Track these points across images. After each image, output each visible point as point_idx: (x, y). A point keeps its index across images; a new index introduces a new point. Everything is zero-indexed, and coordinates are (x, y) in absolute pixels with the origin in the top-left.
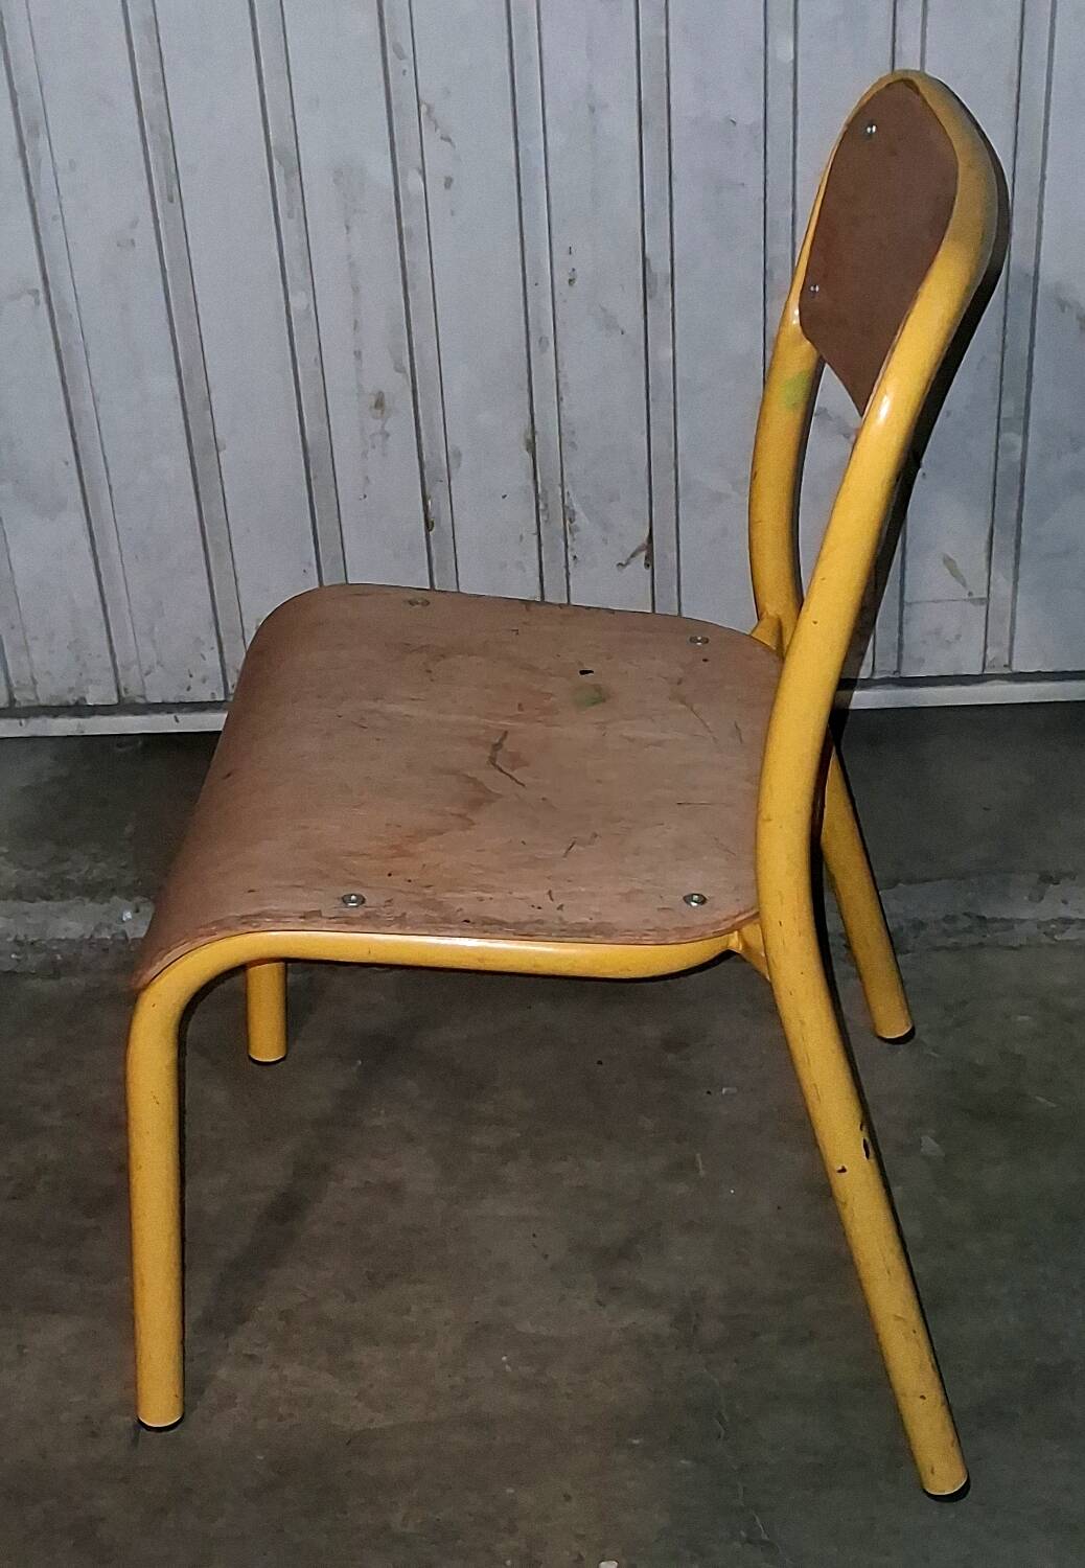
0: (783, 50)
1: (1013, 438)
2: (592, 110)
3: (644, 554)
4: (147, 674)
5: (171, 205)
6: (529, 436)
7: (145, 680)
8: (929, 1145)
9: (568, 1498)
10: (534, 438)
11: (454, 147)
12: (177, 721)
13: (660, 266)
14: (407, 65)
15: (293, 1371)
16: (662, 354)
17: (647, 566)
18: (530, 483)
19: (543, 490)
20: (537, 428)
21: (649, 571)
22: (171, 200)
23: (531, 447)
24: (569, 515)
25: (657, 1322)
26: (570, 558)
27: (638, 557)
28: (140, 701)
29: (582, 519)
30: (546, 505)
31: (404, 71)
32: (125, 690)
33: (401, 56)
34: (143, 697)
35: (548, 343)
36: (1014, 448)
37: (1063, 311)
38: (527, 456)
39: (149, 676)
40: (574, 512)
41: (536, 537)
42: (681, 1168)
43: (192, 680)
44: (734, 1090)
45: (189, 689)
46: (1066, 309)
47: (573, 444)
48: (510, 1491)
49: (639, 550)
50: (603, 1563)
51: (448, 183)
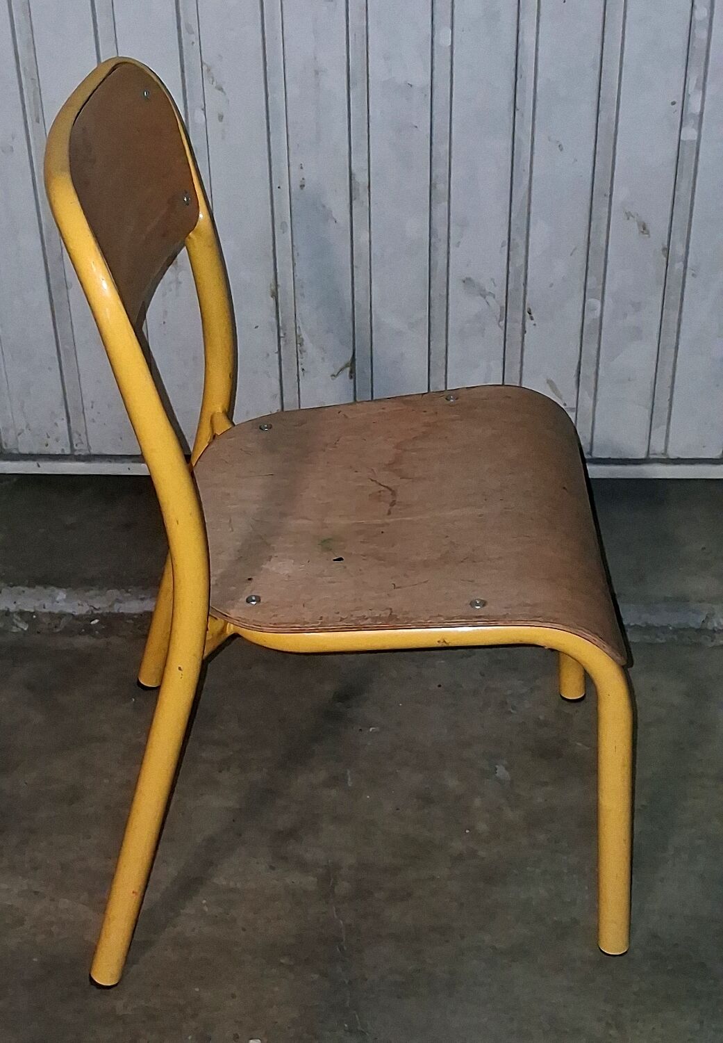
0: (443, 38)
1: (594, 302)
2: (317, 73)
3: (348, 369)
4: (19, 434)
5: (37, 124)
6: (273, 288)
7: (19, 439)
8: (501, 772)
9: (233, 996)
10: (277, 289)
11: (225, 94)
12: (39, 466)
13: (361, 178)
14: (194, 38)
15: (64, 903)
16: (362, 237)
17: (351, 377)
18: (274, 320)
19: (283, 324)
20: (279, 283)
21: (352, 380)
22: (38, 121)
23: (275, 295)
24: (299, 342)
25: (309, 882)
26: (300, 370)
27: (345, 370)
28: (15, 452)
29: (308, 345)
30: (285, 334)
31: (193, 43)
32: (6, 444)
33: (190, 32)
34: (17, 449)
35: (287, 226)
36: (595, 309)
37: (628, 219)
38: (272, 300)
39: (20, 436)
40: (302, 339)
41: (277, 355)
42: (335, 780)
43: (49, 439)
44: (377, 729)
45: (47, 445)
46: (631, 218)
47: (302, 295)
48: (197, 990)
49: (346, 366)
50: (251, 1041)
51: (221, 118)
